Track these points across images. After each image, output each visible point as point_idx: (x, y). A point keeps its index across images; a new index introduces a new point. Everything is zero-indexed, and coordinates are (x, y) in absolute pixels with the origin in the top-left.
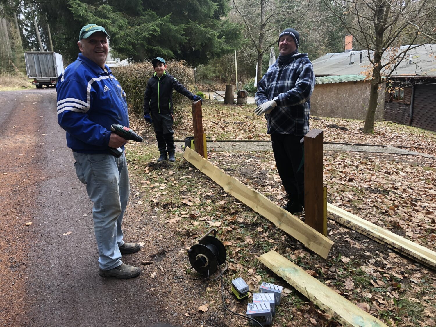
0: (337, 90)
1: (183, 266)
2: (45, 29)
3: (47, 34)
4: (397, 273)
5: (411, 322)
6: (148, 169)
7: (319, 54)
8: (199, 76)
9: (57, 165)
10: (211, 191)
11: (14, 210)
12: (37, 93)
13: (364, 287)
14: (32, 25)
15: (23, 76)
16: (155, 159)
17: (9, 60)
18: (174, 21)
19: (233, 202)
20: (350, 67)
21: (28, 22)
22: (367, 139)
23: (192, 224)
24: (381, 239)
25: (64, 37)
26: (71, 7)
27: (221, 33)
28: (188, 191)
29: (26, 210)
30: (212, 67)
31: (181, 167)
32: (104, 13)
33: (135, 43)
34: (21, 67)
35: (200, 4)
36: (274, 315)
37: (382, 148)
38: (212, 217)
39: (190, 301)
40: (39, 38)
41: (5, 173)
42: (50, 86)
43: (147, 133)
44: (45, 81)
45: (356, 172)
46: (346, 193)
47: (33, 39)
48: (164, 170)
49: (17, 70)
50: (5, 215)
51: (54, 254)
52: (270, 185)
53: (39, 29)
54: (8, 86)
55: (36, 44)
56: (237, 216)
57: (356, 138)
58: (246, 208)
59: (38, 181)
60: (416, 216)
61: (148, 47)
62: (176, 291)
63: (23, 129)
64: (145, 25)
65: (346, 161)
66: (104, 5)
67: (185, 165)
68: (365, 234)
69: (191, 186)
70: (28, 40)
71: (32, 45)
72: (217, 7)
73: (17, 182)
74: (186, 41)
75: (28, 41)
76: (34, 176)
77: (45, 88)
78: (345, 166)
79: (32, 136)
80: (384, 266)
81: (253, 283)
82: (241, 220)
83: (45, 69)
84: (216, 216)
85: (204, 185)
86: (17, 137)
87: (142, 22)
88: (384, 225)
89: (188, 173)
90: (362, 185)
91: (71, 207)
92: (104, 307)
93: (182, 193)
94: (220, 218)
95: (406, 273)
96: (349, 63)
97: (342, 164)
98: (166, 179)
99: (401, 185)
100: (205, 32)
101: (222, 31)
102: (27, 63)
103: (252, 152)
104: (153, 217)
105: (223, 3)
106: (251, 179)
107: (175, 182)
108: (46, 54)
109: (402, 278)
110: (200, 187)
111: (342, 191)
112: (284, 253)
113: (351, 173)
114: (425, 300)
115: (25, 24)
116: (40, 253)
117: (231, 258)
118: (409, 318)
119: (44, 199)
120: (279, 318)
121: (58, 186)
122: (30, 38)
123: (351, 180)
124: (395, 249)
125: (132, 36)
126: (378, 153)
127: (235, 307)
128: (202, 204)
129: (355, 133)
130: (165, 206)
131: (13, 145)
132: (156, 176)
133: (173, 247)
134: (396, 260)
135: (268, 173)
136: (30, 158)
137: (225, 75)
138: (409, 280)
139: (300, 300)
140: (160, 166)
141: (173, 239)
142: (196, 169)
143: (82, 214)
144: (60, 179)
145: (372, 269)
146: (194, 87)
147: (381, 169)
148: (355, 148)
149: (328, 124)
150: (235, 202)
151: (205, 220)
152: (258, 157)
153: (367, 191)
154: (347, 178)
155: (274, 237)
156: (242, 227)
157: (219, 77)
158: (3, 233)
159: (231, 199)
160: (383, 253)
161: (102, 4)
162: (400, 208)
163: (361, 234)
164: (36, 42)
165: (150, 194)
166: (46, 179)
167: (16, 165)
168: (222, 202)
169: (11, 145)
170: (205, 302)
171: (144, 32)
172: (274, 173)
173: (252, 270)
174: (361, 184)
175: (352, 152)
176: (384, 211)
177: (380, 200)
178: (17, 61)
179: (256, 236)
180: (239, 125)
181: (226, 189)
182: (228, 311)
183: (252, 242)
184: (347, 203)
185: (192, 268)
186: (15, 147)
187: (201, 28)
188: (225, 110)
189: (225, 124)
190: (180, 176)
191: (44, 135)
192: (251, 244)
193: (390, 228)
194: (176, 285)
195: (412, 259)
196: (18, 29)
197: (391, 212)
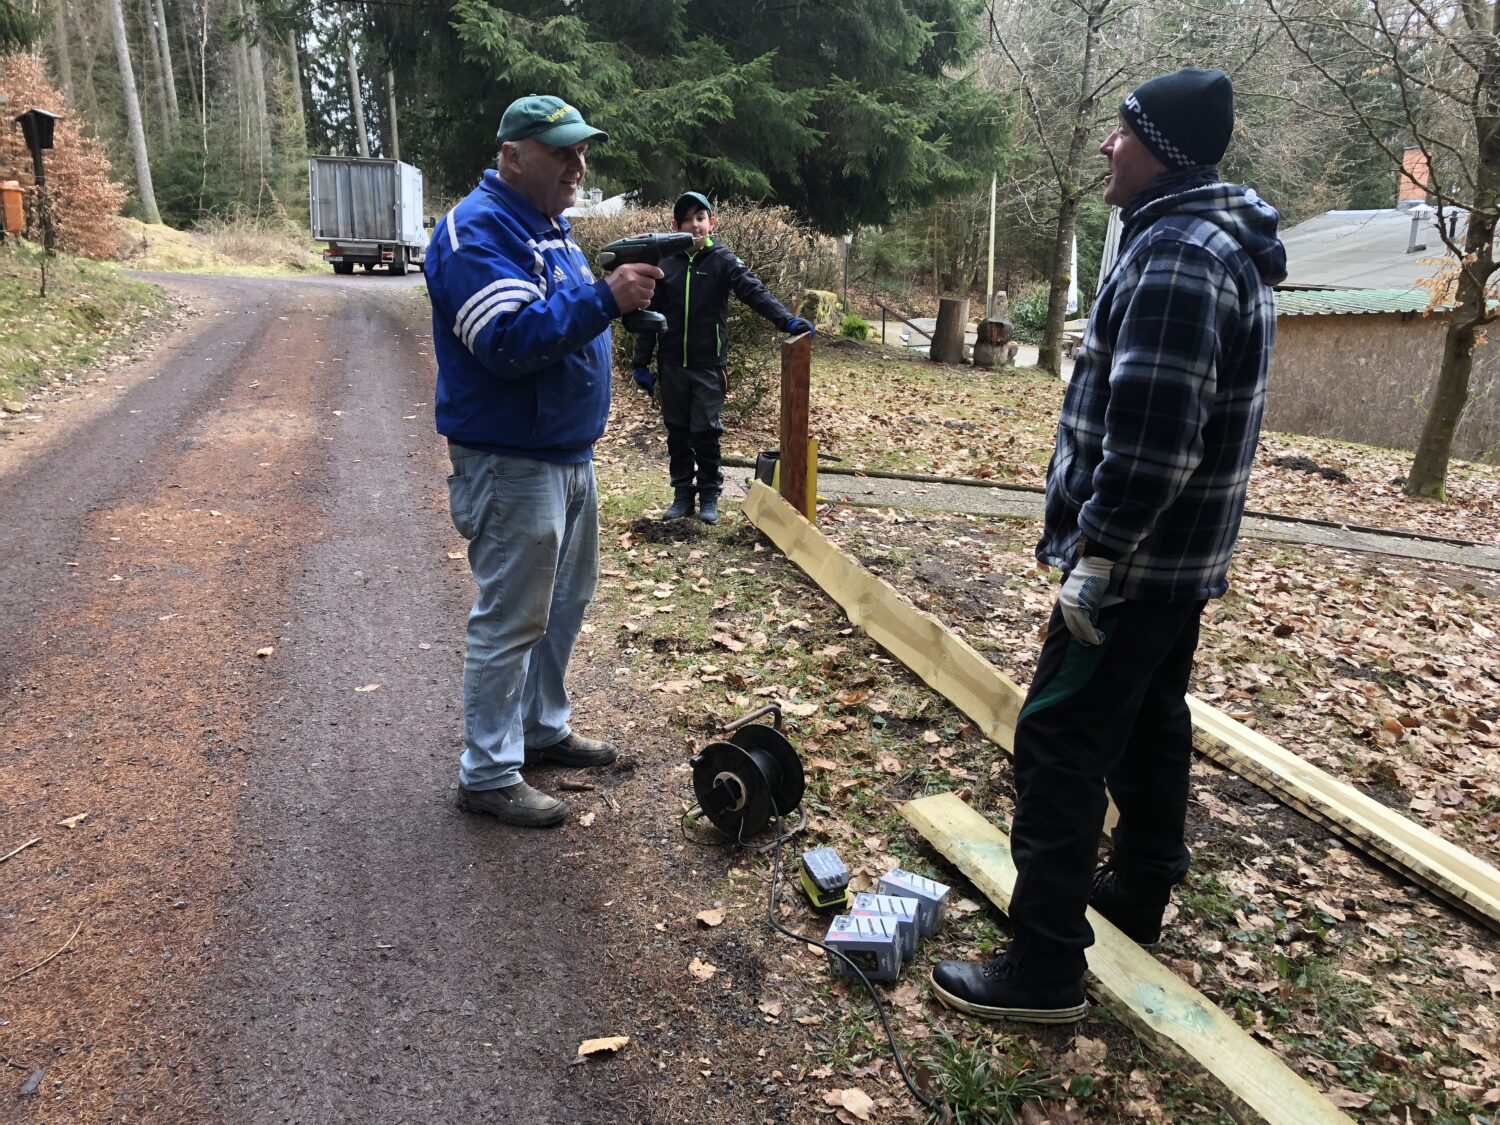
0: (1337, 341)
1: (676, 806)
2: (379, 83)
3: (384, 103)
4: (1332, 903)
5: (1319, 1029)
6: (630, 538)
7: (1298, 211)
8: (861, 264)
9: (365, 502)
10: (808, 616)
11: (229, 614)
12: (333, 287)
13: (1209, 925)
14: (343, 69)
15: (300, 233)
16: (659, 510)
17: (263, 180)
18: (782, 77)
19: (867, 654)
20: (1408, 263)
21: (328, 61)
22: (1409, 517)
23: (728, 701)
24: (1314, 806)
25: (433, 112)
26: (460, 20)
27: (937, 122)
28: (738, 609)
29: (262, 616)
30: (911, 235)
31: (730, 541)
32: (558, 44)
33: (647, 143)
34: (297, 203)
35: (877, 23)
36: (907, 959)
37: (1454, 548)
38: (795, 690)
39: (678, 895)
40: (360, 112)
41: (215, 513)
42: (377, 267)
43: (649, 430)
44: (360, 250)
45: (1311, 609)
46: (1249, 665)
47: (342, 116)
48: (677, 544)
49: (282, 211)
50: (203, 623)
51: (322, 736)
52: (1002, 619)
53: (361, 82)
54: (250, 261)
55: (347, 131)
56: (871, 692)
57: (1372, 508)
58: (903, 677)
59: (302, 541)
60: (1474, 759)
61: (688, 159)
62: (644, 866)
63: (279, 391)
64: (686, 87)
65: (1289, 572)
66: (561, 19)
67: (743, 535)
68: (1268, 787)
69: (750, 598)
70: (325, 117)
71: (336, 136)
72: (931, 35)
73: (246, 538)
74: (816, 143)
75: (325, 123)
76: (295, 526)
77: (362, 274)
78: (1281, 588)
79: (303, 415)
80: (1294, 880)
81: (871, 872)
82: (881, 706)
83: (365, 212)
84: (806, 687)
85: (789, 598)
86: (261, 414)
87: (678, 74)
88: (1346, 770)
89: (747, 560)
90: (1321, 651)
91: (388, 621)
92: (438, 880)
93: (719, 613)
94: (818, 694)
95: (1363, 908)
96: (1406, 246)
97: (1274, 581)
98: (679, 572)
99: (1462, 663)
100: (882, 117)
101: (941, 115)
102: (314, 192)
103: (973, 518)
104: (617, 672)
105: (958, 20)
106: (944, 594)
107: (703, 581)
108: (374, 166)
109: (1342, 918)
110: (776, 603)
111: (1238, 659)
112: (988, 808)
113: (1295, 610)
114: (1392, 984)
115: (321, 67)
116: (287, 729)
117: (823, 802)
118: (1317, 1018)
119: (313, 590)
120: (923, 968)
121: (359, 561)
122: (333, 113)
123: (1284, 631)
124: (1350, 840)
125: (642, 120)
126: (1427, 561)
127: (803, 926)
128: (772, 652)
129: (1375, 493)
130: (659, 645)
131: (245, 435)
132: (648, 561)
133: (660, 755)
134: (1345, 871)
135: (1008, 583)
136: (287, 475)
137: (954, 266)
138: (1362, 926)
139: (997, 932)
140: (667, 531)
141: (664, 733)
142: (775, 549)
143: (416, 644)
144: (367, 541)
145: (1252, 882)
146: (840, 301)
147: (1407, 608)
148: (1348, 538)
149: (1283, 454)
150: (873, 656)
151: (769, 696)
152: (989, 532)
153: (1329, 671)
154: (1272, 624)
155: (971, 763)
156: (878, 726)
157: (930, 272)
158: (196, 668)
159: (863, 644)
160: (1306, 845)
161: (557, 14)
162: (1424, 729)
163: (1255, 786)
164: (348, 127)
165: (621, 606)
166: (328, 538)
167: (247, 491)
168: (832, 651)
169: (240, 436)
170: (717, 903)
171: (681, 108)
172: (1027, 585)
173: (878, 842)
174: (1316, 646)
175: (1328, 550)
176: (1358, 731)
177: (1363, 701)
178: (286, 183)
179: (913, 755)
180: (961, 433)
181: (854, 615)
182: (779, 935)
183: (897, 768)
184: (1244, 694)
185: (700, 815)
186: (251, 443)
187: (870, 102)
188: (926, 382)
189: (913, 425)
190: (723, 566)
191: (338, 413)
192: (893, 774)
193: (1364, 780)
194: (646, 850)
195: (1396, 872)
196: (297, 83)
197: (1383, 736)
